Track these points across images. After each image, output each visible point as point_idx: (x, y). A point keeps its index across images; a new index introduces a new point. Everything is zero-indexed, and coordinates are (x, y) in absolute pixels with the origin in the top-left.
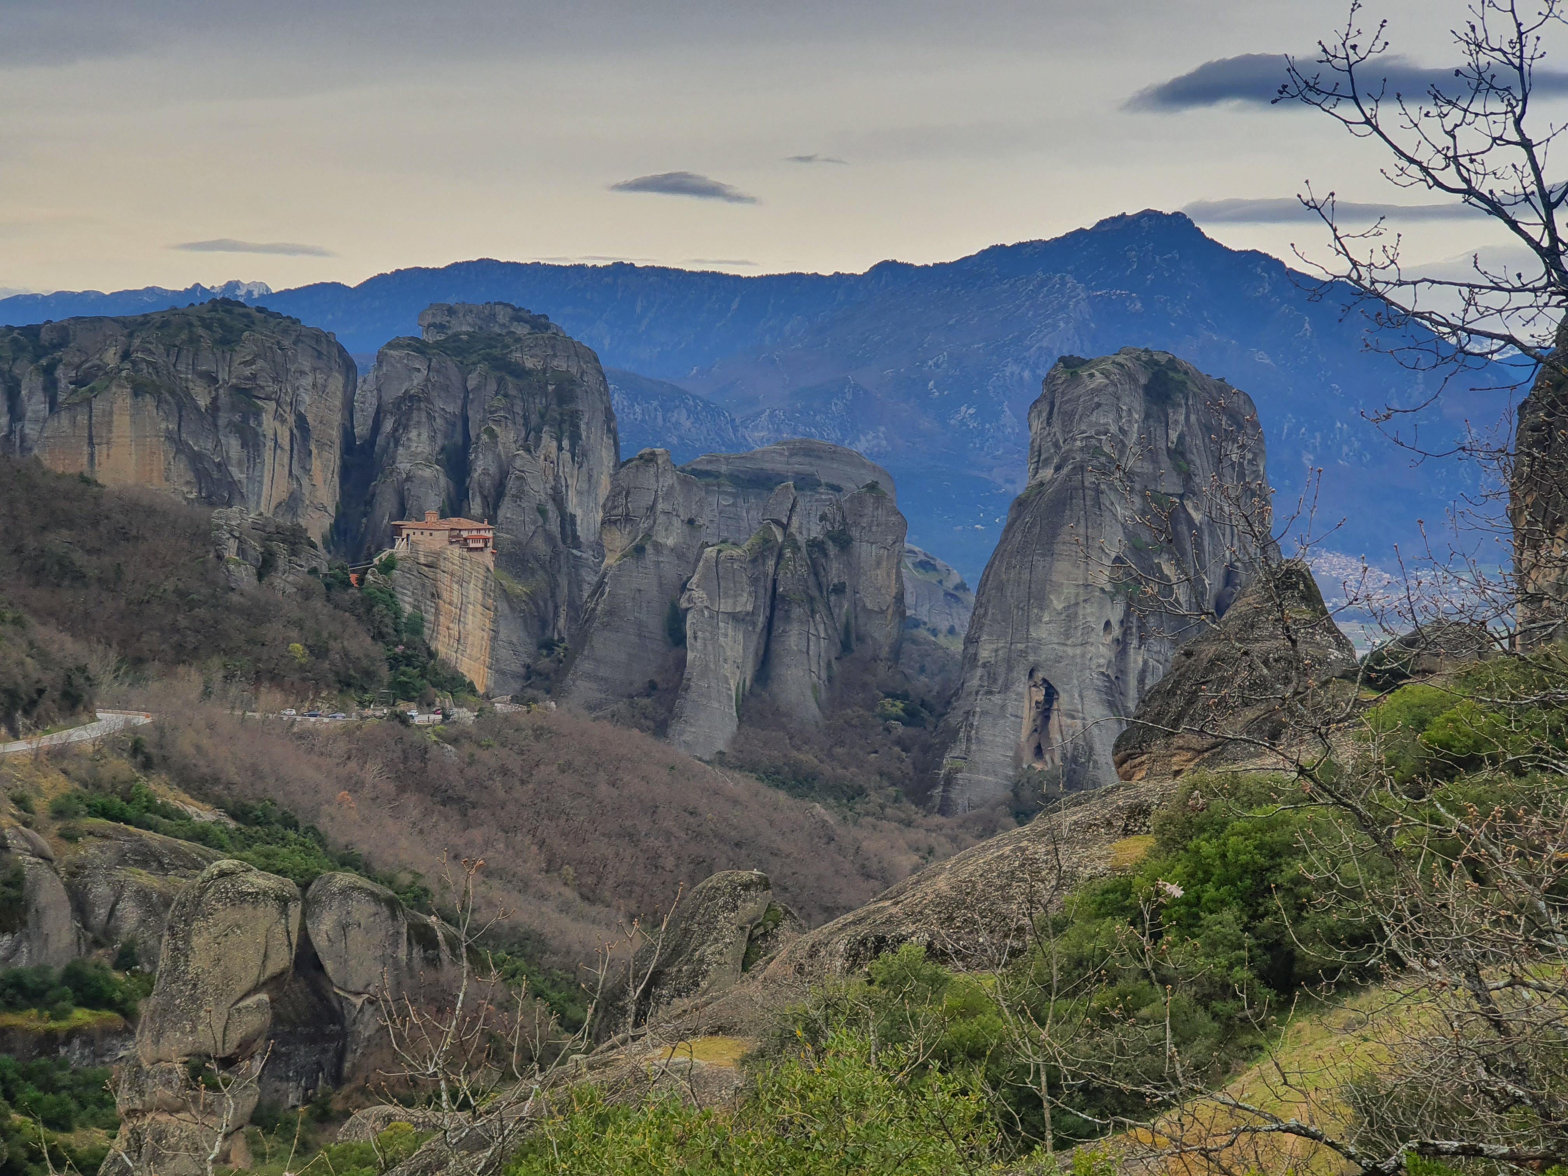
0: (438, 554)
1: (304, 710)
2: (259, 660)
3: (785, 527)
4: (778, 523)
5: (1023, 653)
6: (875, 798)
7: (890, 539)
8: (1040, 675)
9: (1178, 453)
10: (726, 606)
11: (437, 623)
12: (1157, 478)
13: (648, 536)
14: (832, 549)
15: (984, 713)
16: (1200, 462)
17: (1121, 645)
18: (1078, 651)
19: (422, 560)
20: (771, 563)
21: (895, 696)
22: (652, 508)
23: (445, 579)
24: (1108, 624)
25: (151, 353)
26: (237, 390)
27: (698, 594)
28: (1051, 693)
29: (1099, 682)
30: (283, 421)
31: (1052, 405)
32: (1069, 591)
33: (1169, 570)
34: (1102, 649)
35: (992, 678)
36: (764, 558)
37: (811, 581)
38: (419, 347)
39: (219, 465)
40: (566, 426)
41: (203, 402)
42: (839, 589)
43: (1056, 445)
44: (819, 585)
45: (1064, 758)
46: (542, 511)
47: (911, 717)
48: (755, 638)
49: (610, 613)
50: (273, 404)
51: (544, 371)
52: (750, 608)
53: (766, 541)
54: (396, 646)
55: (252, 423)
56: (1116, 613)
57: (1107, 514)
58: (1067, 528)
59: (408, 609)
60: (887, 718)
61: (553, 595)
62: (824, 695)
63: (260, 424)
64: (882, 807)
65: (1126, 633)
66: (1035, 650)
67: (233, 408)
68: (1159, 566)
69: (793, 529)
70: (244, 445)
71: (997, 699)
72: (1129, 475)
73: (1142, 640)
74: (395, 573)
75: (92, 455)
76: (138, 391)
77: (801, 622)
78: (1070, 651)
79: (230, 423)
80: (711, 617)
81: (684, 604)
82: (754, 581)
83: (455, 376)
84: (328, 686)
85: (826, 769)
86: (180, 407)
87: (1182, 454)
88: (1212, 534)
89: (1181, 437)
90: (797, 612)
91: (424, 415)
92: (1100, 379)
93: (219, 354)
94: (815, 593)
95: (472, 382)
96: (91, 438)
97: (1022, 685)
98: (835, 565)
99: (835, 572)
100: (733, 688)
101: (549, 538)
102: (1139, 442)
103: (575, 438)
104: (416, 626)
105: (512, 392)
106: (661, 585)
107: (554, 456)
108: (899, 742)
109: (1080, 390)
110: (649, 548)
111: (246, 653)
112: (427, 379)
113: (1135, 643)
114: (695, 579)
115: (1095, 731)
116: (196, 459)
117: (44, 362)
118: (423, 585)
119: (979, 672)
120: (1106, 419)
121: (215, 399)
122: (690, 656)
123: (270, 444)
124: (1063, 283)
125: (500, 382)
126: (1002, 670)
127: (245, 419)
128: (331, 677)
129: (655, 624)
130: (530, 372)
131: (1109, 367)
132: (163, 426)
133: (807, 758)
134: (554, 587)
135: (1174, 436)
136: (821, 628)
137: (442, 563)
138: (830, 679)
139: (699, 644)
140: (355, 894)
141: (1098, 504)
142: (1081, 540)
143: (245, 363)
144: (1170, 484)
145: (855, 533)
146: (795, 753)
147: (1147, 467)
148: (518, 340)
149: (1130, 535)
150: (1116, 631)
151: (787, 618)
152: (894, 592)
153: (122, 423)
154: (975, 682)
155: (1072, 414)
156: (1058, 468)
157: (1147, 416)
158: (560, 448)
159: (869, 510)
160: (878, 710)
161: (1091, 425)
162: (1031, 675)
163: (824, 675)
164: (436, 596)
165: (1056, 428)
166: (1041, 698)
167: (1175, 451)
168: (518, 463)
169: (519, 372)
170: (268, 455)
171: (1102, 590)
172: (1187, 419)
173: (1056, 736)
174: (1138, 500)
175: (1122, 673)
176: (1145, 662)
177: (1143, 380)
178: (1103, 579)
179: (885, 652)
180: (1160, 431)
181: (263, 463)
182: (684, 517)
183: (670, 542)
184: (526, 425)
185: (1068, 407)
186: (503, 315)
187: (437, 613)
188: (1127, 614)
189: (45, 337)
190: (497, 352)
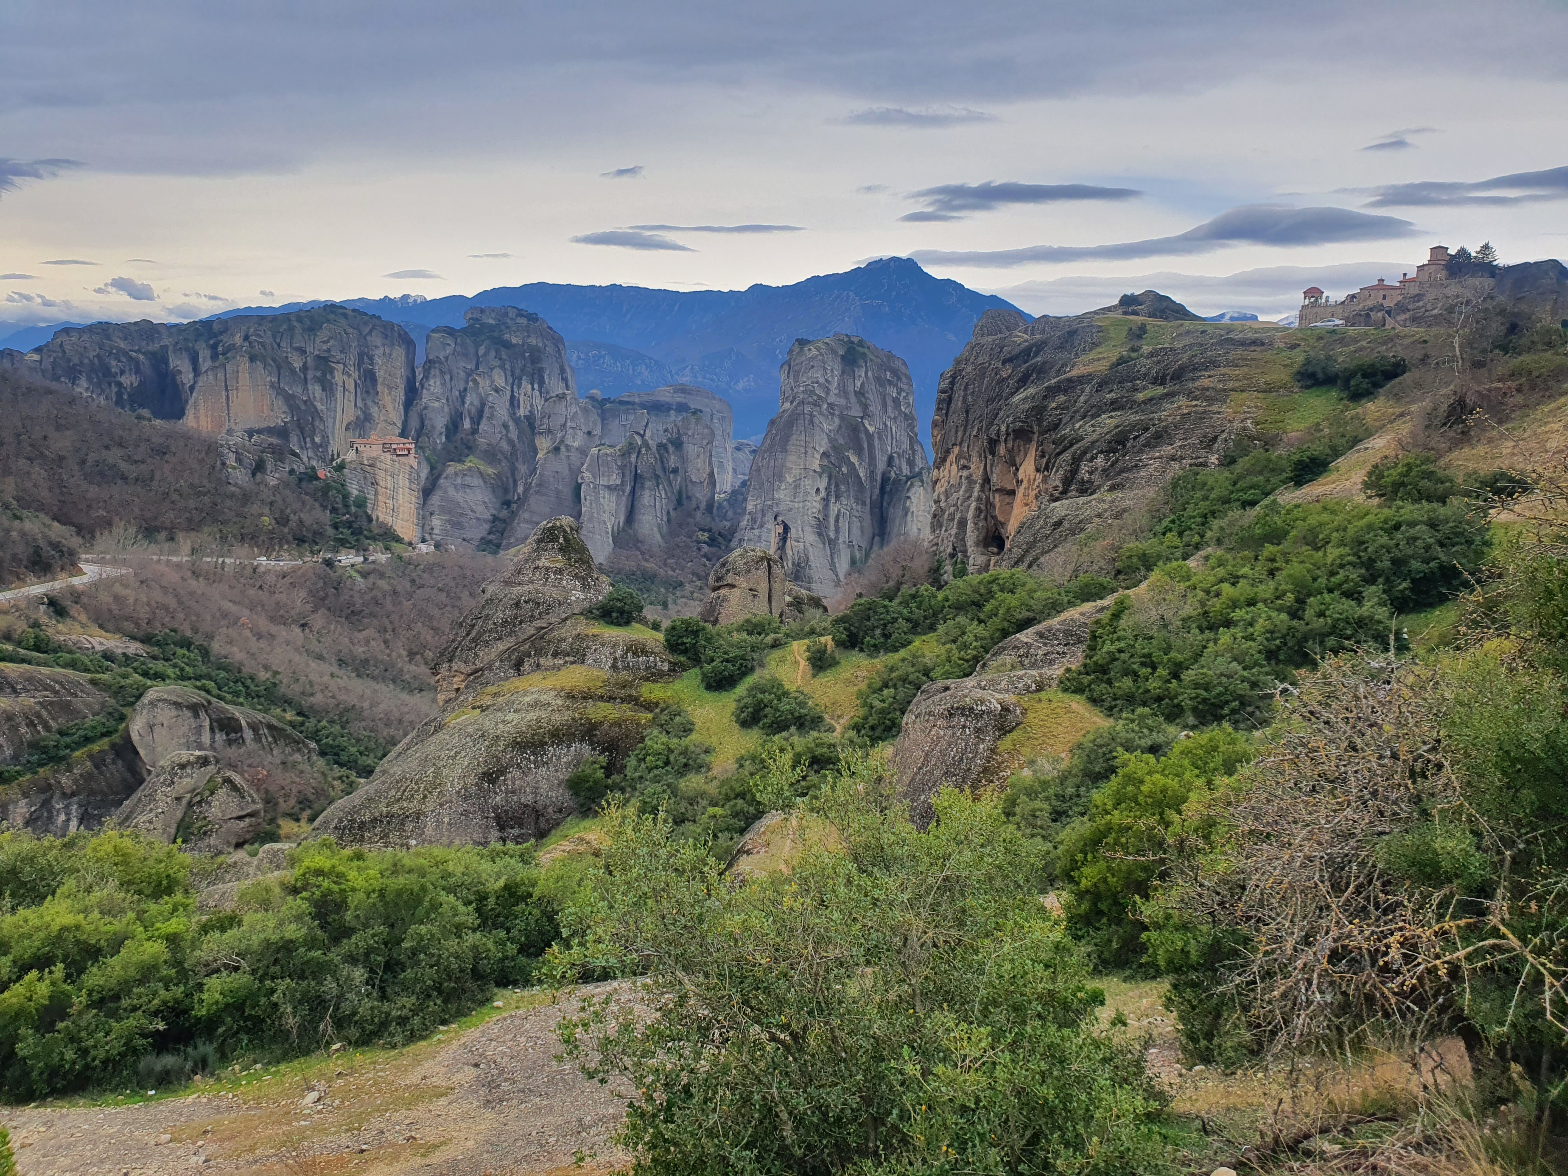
0: (375, 459)
1: (272, 557)
2: (243, 528)
3: (642, 436)
4: (638, 433)
5: (771, 507)
6: (688, 587)
7: (705, 442)
8: (780, 519)
9: (860, 394)
10: (603, 481)
11: (376, 500)
12: (848, 408)
13: (562, 441)
14: (671, 449)
15: (749, 540)
16: (873, 399)
17: (826, 500)
18: (801, 505)
19: (366, 462)
20: (634, 456)
21: (704, 530)
22: (564, 425)
23: (382, 474)
24: (818, 490)
25: (261, 337)
26: (319, 357)
27: (587, 475)
28: (786, 529)
29: (813, 522)
30: (349, 376)
31: (790, 366)
32: (796, 472)
33: (854, 459)
34: (815, 504)
35: (754, 520)
36: (629, 453)
37: (659, 465)
38: (450, 332)
39: (305, 402)
40: (536, 376)
41: (297, 365)
42: (675, 471)
43: (792, 389)
44: (664, 469)
45: (793, 563)
46: (505, 426)
47: (712, 542)
48: (624, 498)
49: (539, 485)
50: (342, 366)
51: (523, 345)
52: (619, 482)
53: (631, 444)
54: (344, 515)
55: (328, 377)
56: (822, 484)
57: (817, 429)
58: (794, 437)
59: (355, 493)
60: (699, 542)
61: (513, 474)
62: (665, 530)
63: (333, 378)
64: (692, 593)
65: (828, 494)
66: (777, 504)
67: (316, 369)
68: (848, 457)
69: (647, 437)
70: (324, 389)
71: (756, 532)
72: (831, 406)
73: (837, 497)
74: (346, 471)
75: (228, 397)
76: (252, 359)
77: (651, 490)
78: (796, 505)
79: (315, 377)
80: (595, 488)
81: (580, 481)
82: (622, 468)
83: (472, 350)
84: (288, 543)
85: (662, 572)
86: (279, 368)
87: (863, 394)
88: (880, 439)
89: (862, 384)
90: (648, 484)
91: (437, 371)
92: (814, 352)
93: (306, 337)
94: (659, 472)
95: (482, 351)
96: (226, 386)
97: (770, 524)
98: (673, 457)
99: (673, 461)
100: (610, 527)
101: (511, 442)
102: (838, 388)
103: (542, 383)
104: (361, 503)
105: (504, 357)
106: (570, 469)
107: (530, 393)
108: (705, 556)
109: (803, 358)
110: (563, 448)
111: (235, 523)
112: (455, 350)
113: (833, 500)
114: (585, 466)
115: (810, 549)
116: (289, 399)
117: (211, 342)
118: (365, 478)
119: (747, 517)
120: (818, 375)
121: (305, 363)
122: (583, 510)
123: (340, 389)
124: (848, 296)
125: (497, 352)
126: (759, 515)
127: (324, 374)
128: (290, 537)
129: (567, 492)
130: (514, 346)
131: (820, 344)
132: (268, 379)
133: (650, 566)
134: (513, 470)
135: (858, 384)
136: (663, 493)
137: (378, 464)
138: (669, 520)
139: (588, 503)
140: (160, 704)
141: (811, 422)
142: (803, 443)
143: (324, 342)
144: (856, 411)
145: (685, 439)
146: (644, 563)
147: (843, 402)
148: (508, 327)
149: (831, 440)
150: (823, 494)
151: (643, 487)
152: (708, 471)
153: (244, 377)
154: (745, 523)
155: (799, 372)
156: (791, 403)
157: (843, 372)
158: (533, 389)
159: (692, 426)
160: (694, 538)
161: (809, 378)
162: (775, 519)
163: (665, 519)
164: (375, 483)
165: (791, 380)
166: (781, 531)
167: (859, 392)
168: (490, 399)
169: (507, 345)
170: (339, 395)
171: (815, 471)
172: (866, 373)
173: (789, 552)
174: (837, 421)
175: (826, 517)
176: (839, 510)
177: (841, 352)
178: (816, 465)
179: (703, 506)
180: (851, 381)
181: (336, 400)
182: (585, 430)
183: (576, 444)
184: (512, 375)
185: (796, 368)
186: (512, 313)
187: (376, 493)
188: (829, 484)
189: (216, 327)
190: (496, 334)
